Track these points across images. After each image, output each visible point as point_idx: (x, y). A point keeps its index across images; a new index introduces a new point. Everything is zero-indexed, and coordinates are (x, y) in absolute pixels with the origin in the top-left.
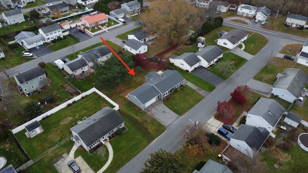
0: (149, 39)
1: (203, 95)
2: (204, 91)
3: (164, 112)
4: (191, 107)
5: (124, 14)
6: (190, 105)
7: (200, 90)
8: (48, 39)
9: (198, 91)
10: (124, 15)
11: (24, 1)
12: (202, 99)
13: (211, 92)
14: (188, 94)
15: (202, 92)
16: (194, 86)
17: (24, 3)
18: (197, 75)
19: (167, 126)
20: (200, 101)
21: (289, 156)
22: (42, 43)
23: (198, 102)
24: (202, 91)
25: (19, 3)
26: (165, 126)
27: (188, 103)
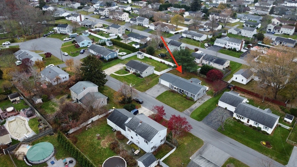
1: (184, 112)
7: (190, 110)
8: (229, 46)
11: (282, 31)
12: (179, 110)
13: (191, 117)
15: (188, 111)
16: (196, 107)
17: (282, 32)
20: (176, 109)
21: (105, 147)
22: (223, 46)
25: (278, 31)
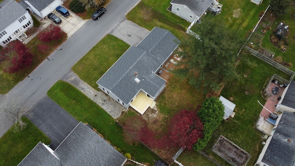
1: (72, 73)
3: (130, 36)
7: (75, 81)
15: (73, 78)
19: (125, 19)
24: (71, 81)
26: (127, 20)
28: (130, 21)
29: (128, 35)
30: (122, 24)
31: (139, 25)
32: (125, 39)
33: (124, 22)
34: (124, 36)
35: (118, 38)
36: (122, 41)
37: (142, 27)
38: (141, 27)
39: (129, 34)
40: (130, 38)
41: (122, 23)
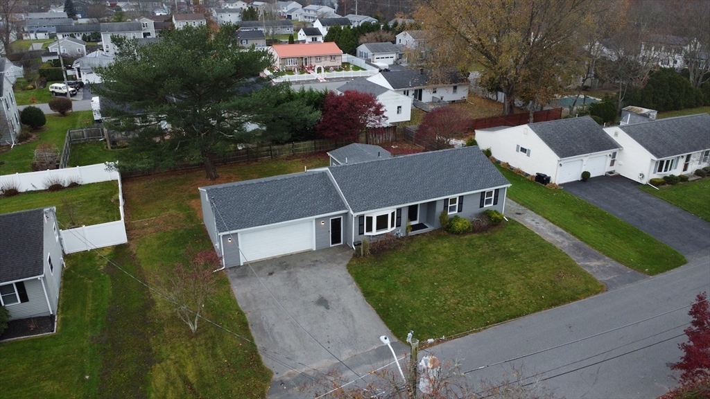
0: (435, 95)
1: (601, 278)
2: (612, 263)
3: (323, 302)
4: (503, 314)
5: (395, 56)
6: (500, 308)
7: (587, 256)
9: (574, 258)
10: (395, 58)
12: (588, 292)
13: (651, 274)
14: (508, 255)
15: (595, 263)
16: (556, 233)
18: (591, 199)
19: (282, 383)
20: (573, 299)
23: (558, 301)
24: (599, 259)
26: (276, 377)
27: (491, 293)
28: (267, 362)
29: (327, 308)
30: (315, 366)
31: (245, 325)
32: (350, 296)
33: (299, 371)
34: (344, 311)
35: (378, 312)
36: (367, 294)
37: (241, 313)
38: (248, 316)
39: (322, 309)
40: (326, 294)
41: (311, 373)
